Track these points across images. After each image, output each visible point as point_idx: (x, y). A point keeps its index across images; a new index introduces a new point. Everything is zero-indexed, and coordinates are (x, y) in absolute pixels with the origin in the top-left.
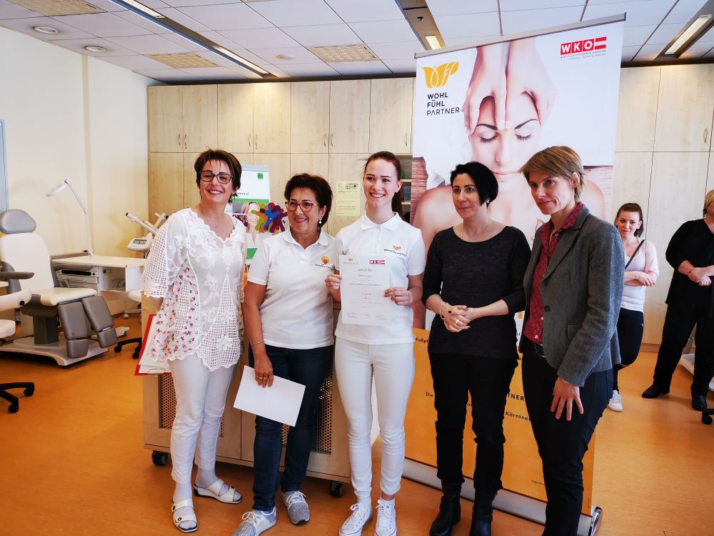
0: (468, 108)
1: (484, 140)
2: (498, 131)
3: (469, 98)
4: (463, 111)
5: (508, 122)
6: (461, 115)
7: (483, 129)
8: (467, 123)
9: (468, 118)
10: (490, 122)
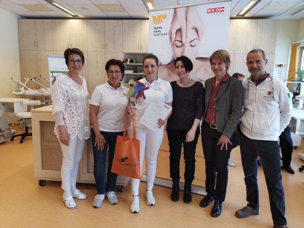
0: (171, 33)
1: (177, 47)
2: (183, 43)
3: (171, 29)
4: (169, 35)
5: (187, 39)
6: (168, 36)
7: (177, 42)
8: (170, 40)
9: (171, 38)
10: (180, 39)
